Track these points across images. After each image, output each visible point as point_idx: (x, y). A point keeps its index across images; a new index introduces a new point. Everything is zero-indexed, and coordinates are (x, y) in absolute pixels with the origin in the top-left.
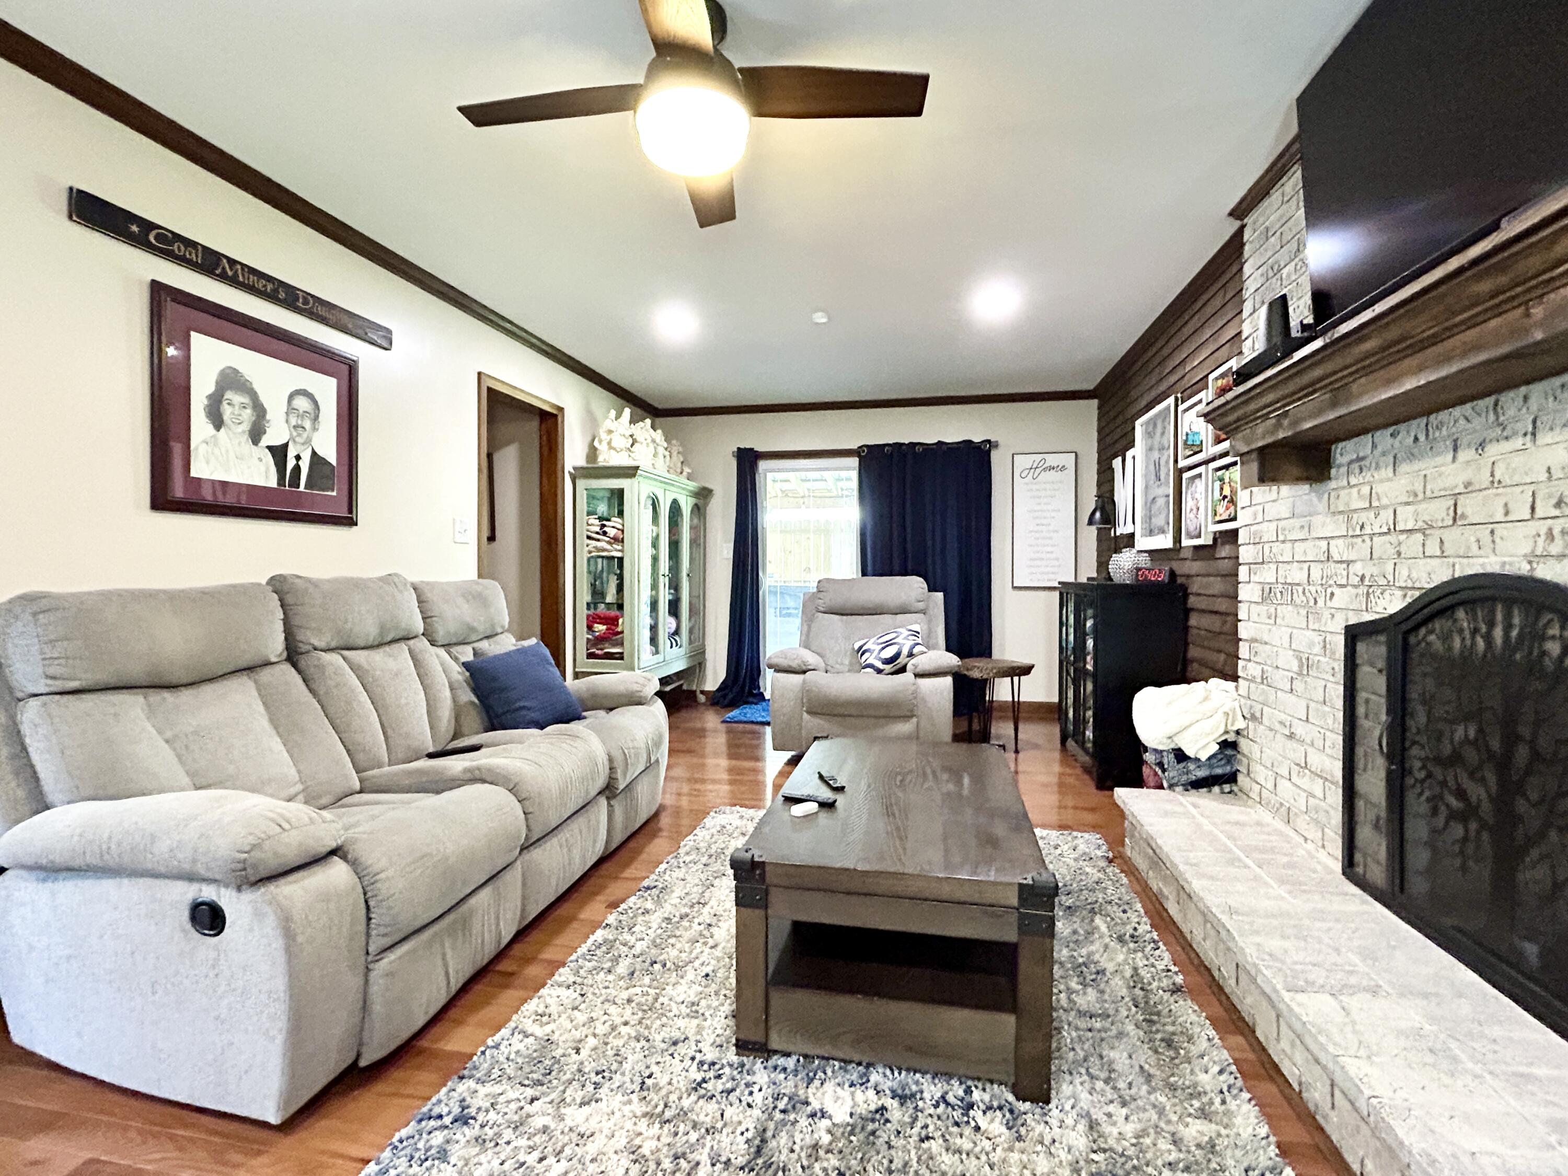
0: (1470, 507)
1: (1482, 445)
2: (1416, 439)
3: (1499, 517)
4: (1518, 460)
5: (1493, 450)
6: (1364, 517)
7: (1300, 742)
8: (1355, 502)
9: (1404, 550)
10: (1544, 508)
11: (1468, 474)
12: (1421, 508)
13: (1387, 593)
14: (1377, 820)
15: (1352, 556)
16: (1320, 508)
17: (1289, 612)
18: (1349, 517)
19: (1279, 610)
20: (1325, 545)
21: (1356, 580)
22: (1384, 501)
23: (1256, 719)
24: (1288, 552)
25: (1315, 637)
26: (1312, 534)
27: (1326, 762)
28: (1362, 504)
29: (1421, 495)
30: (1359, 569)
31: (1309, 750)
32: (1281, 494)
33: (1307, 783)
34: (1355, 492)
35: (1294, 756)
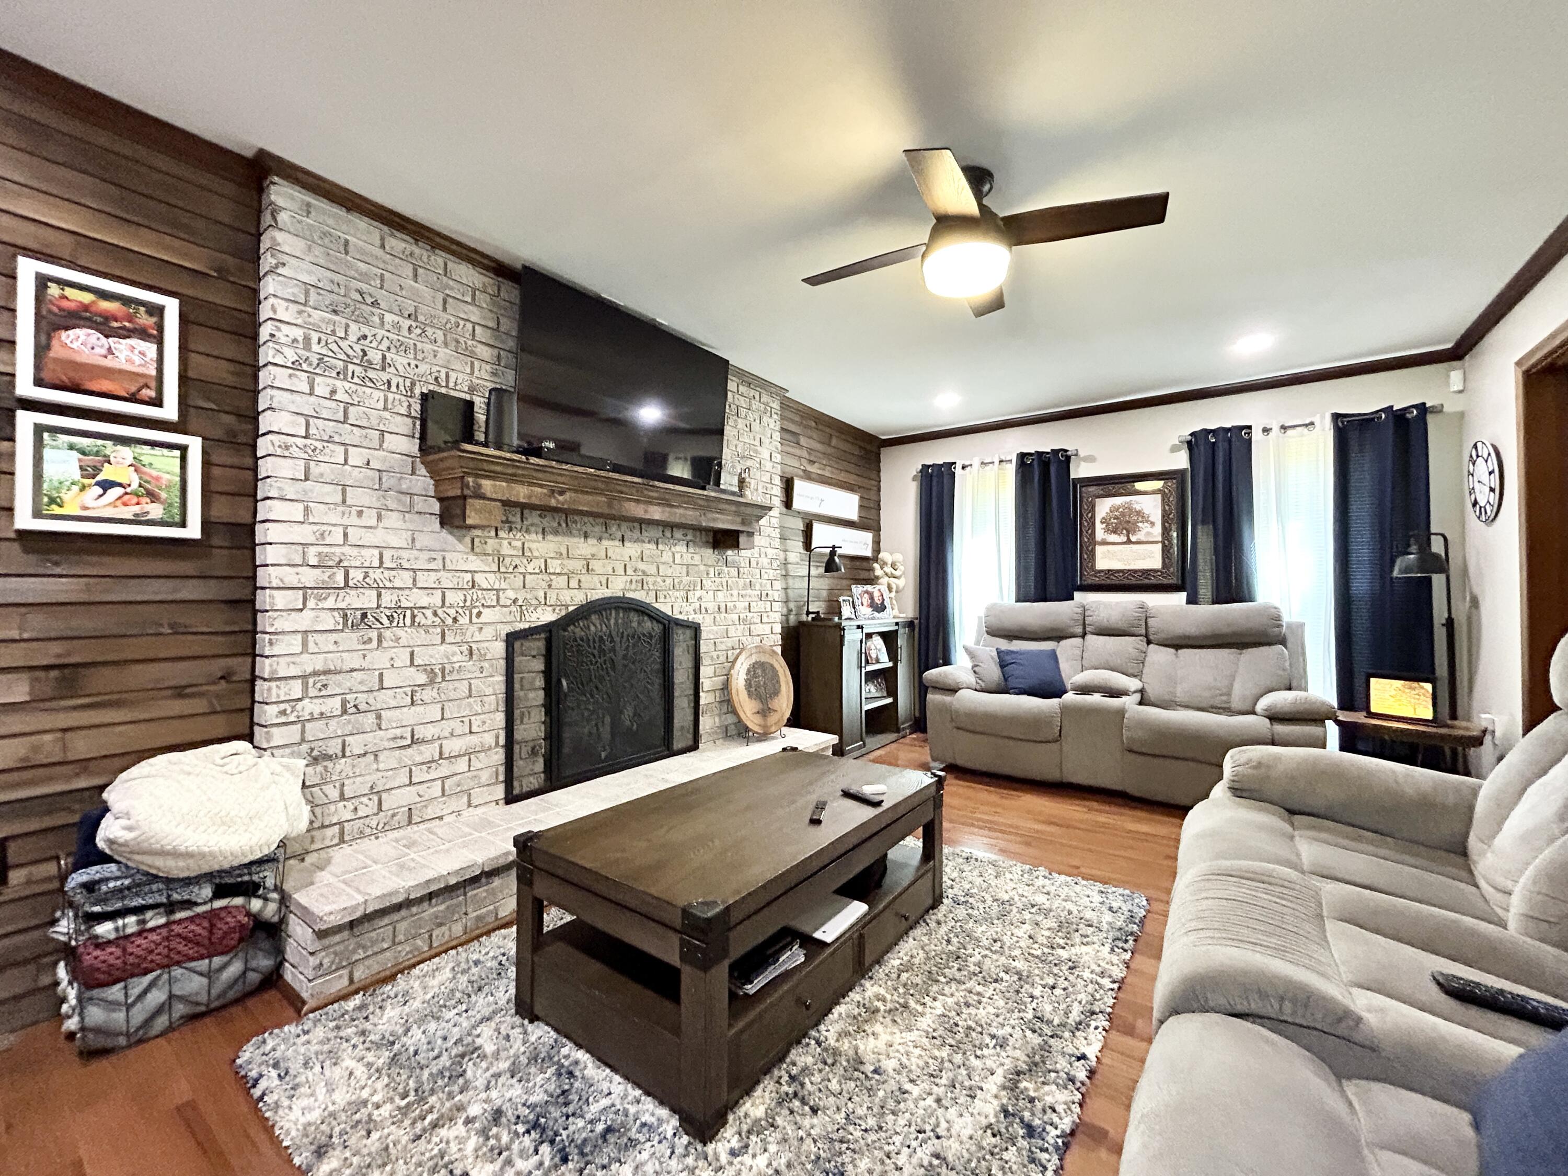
0: (595, 565)
1: (600, 539)
2: (559, 524)
3: (611, 572)
4: (617, 550)
5: (606, 543)
6: (517, 561)
7: (432, 741)
8: (506, 550)
9: (554, 584)
10: (629, 571)
11: (594, 550)
12: (566, 562)
13: (539, 610)
14: (533, 748)
15: (503, 586)
16: (460, 547)
17: (407, 635)
18: (500, 559)
19: (387, 634)
20: (468, 577)
21: (509, 602)
22: (536, 554)
23: (328, 757)
24: (404, 579)
25: (455, 648)
26: (449, 566)
27: (474, 740)
28: (514, 553)
29: (565, 555)
30: (511, 594)
31: (444, 742)
32: (386, 522)
33: (444, 769)
34: (505, 543)
35: (419, 759)
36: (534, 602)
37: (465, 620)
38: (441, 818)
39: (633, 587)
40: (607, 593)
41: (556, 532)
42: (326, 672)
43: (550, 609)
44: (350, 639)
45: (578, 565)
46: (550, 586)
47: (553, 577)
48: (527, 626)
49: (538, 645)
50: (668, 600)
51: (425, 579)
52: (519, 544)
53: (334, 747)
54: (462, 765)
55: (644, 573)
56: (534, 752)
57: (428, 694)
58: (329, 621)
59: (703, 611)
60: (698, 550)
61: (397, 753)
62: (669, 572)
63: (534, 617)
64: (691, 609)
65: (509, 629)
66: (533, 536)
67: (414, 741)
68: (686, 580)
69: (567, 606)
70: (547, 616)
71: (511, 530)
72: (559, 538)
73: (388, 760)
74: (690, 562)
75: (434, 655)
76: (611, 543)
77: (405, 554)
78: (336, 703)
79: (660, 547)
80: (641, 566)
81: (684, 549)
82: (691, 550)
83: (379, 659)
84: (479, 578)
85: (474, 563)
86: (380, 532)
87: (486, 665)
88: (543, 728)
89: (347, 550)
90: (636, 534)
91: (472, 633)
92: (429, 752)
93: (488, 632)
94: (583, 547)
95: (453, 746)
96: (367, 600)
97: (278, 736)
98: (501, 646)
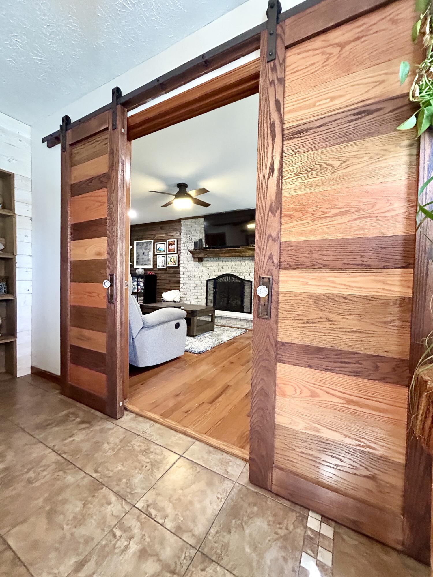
0: (224, 267)
1: (225, 262)
2: (217, 259)
3: (228, 269)
4: (229, 264)
7: (196, 295)
8: (207, 265)
10: (232, 268)
11: (224, 264)
15: (207, 271)
17: (194, 279)
18: (206, 267)
19: (191, 278)
21: (208, 274)
22: (212, 265)
24: (193, 271)
25: (200, 281)
28: (209, 266)
29: (218, 265)
36: (212, 274)
37: (201, 277)
39: (233, 272)
40: (227, 273)
42: (185, 283)
44: (187, 279)
46: (215, 271)
48: (210, 279)
49: (212, 282)
50: (243, 275)
51: (196, 271)
52: (210, 264)
53: (186, 293)
54: (200, 300)
56: (211, 302)
57: (196, 288)
58: (186, 276)
62: (243, 268)
63: (212, 277)
65: (207, 279)
66: (212, 262)
69: (218, 275)
70: (214, 277)
71: (208, 262)
72: (217, 262)
73: (191, 296)
75: (197, 282)
76: (228, 262)
77: (193, 267)
78: (186, 287)
79: (241, 262)
80: (235, 267)
83: (190, 282)
84: (203, 270)
85: (202, 268)
86: (190, 264)
87: (204, 285)
88: (213, 298)
89: (187, 267)
90: (235, 259)
91: (202, 279)
92: (196, 297)
93: (204, 279)
94: (221, 264)
95: (199, 297)
96: (189, 273)
97: (181, 290)
98: (206, 282)
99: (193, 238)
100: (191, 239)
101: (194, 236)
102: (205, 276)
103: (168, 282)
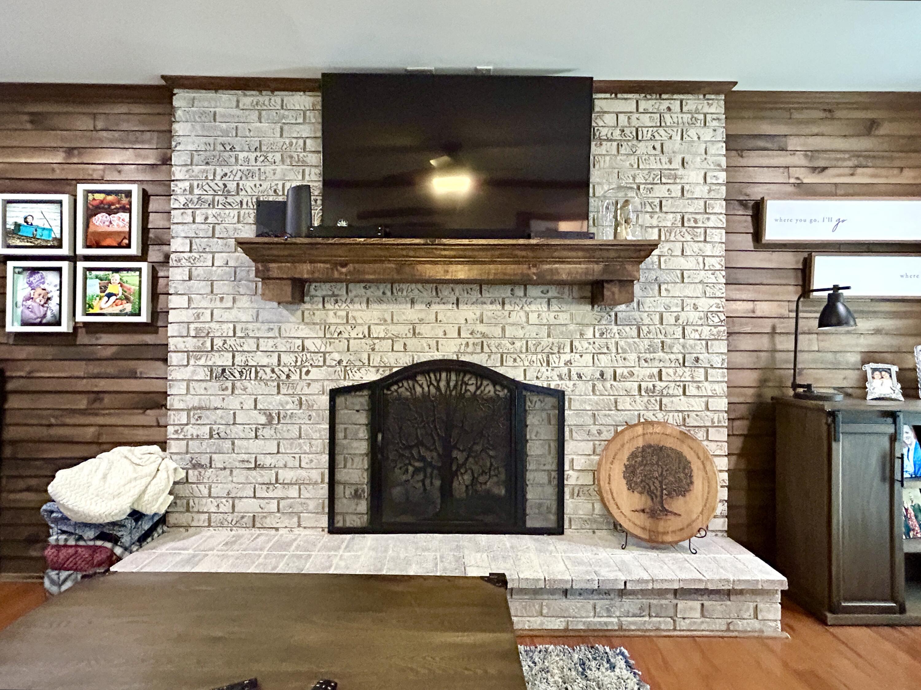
0: (424, 330)
1: (429, 304)
2: (384, 293)
3: (441, 335)
4: (449, 313)
5: (435, 307)
6: (341, 328)
7: (270, 468)
8: (331, 319)
9: (377, 347)
10: (464, 334)
11: (422, 315)
12: (390, 327)
13: (363, 370)
14: (356, 491)
15: (329, 349)
16: (292, 319)
17: (252, 386)
18: (326, 327)
19: (238, 384)
20: (299, 342)
21: (334, 363)
22: (360, 321)
23: (201, 466)
24: (249, 345)
25: (288, 399)
26: (284, 334)
27: (303, 473)
28: (339, 321)
29: (389, 321)
30: (337, 357)
31: (280, 471)
32: (238, 304)
33: (279, 492)
34: (331, 313)
35: (260, 480)
36: (358, 363)
37: (295, 377)
38: (277, 529)
39: (470, 349)
40: (438, 356)
41: (380, 301)
42: (201, 408)
43: (374, 370)
44: (214, 386)
45: (403, 330)
46: (373, 350)
47: (376, 341)
48: (350, 384)
49: (361, 401)
50: (519, 363)
51: (266, 345)
52: (344, 313)
53: (204, 460)
54: (293, 492)
55: (484, 335)
56: (357, 495)
57: (267, 432)
58: (202, 374)
59: (575, 377)
60: (565, 307)
61: (245, 472)
62: (520, 333)
63: (358, 376)
64: (555, 374)
65: (334, 386)
66: (357, 306)
67: (257, 466)
68: (546, 342)
69: (391, 367)
70: (372, 376)
71: (337, 302)
72: (384, 306)
73: (240, 476)
74: (552, 321)
75: (273, 402)
76: (442, 306)
77: (250, 326)
78: (207, 429)
79: (507, 307)
80: (481, 328)
81: (545, 307)
82: (555, 307)
83: (233, 403)
84: (307, 343)
85: (304, 331)
86: (234, 311)
87: (314, 414)
88: (365, 475)
89: (213, 325)
90: (475, 295)
91: (302, 388)
93: (316, 388)
95: (286, 475)
96: (225, 360)
97: (174, 446)
98: (325, 399)
99: (248, 184)
100: (232, 186)
101: (250, 174)
102: (315, 373)
103: (82, 403)
